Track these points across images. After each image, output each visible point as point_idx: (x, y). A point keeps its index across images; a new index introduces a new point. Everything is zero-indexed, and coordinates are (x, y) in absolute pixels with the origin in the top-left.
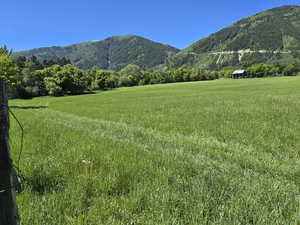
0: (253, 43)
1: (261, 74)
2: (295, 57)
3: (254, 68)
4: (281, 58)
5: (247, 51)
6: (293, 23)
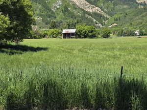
2: (46, 24)
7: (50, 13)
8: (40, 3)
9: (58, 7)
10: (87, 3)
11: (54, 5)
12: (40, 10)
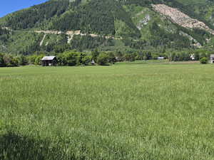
0: (83, 24)
1: (72, 62)
2: (126, 45)
3: (66, 54)
4: (113, 45)
5: (78, 33)
6: (124, 7)
7: (134, 32)
8: (123, 21)
9: (145, 24)
10: (187, 17)
11: (141, 21)
12: (123, 28)
